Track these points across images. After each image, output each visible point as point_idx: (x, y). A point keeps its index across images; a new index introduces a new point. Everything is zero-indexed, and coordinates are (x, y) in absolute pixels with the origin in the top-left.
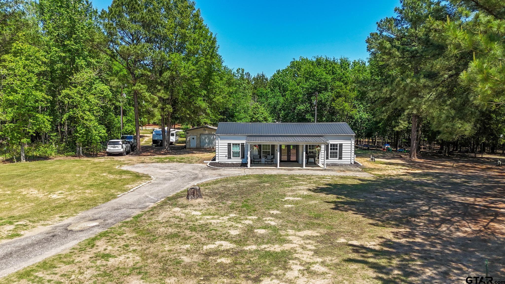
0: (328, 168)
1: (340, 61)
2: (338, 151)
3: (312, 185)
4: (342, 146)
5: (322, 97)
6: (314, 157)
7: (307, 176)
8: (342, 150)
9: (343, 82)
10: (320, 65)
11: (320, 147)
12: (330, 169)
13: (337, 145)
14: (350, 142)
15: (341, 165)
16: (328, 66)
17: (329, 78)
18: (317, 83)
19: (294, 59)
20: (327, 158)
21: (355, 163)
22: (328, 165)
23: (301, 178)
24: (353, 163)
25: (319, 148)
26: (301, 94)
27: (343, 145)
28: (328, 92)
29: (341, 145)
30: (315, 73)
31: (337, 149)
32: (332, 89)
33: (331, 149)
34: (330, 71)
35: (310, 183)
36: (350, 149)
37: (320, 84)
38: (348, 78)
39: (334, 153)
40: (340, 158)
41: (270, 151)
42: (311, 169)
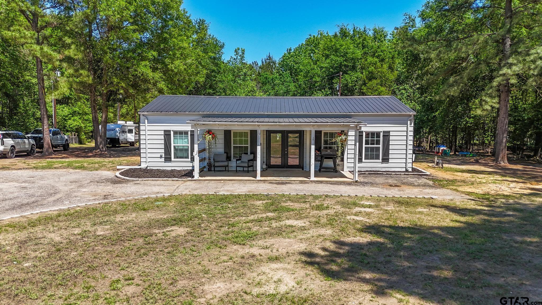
0: (362, 180)
1: (373, 32)
2: (381, 146)
3: (322, 231)
4: (389, 136)
5: (348, 79)
6: (333, 157)
7: (316, 197)
8: (388, 145)
9: (377, 57)
10: (346, 36)
11: (346, 134)
12: (366, 180)
13: (378, 134)
14: (405, 129)
15: (388, 174)
16: (356, 38)
17: (359, 53)
18: (340, 59)
19: (310, 35)
20: (360, 160)
21: (414, 170)
22: (361, 173)
23: (297, 206)
24: (410, 170)
25: (343, 137)
26: (319, 76)
27: (391, 134)
28: (356, 72)
29: (387, 135)
30: (338, 47)
31: (378, 143)
32: (362, 68)
33: (367, 143)
34: (359, 44)
35: (317, 224)
36: (404, 142)
37: (346, 60)
38: (385, 52)
39: (372, 149)
40: (386, 160)
41: (249, 145)
42: (327, 182)
